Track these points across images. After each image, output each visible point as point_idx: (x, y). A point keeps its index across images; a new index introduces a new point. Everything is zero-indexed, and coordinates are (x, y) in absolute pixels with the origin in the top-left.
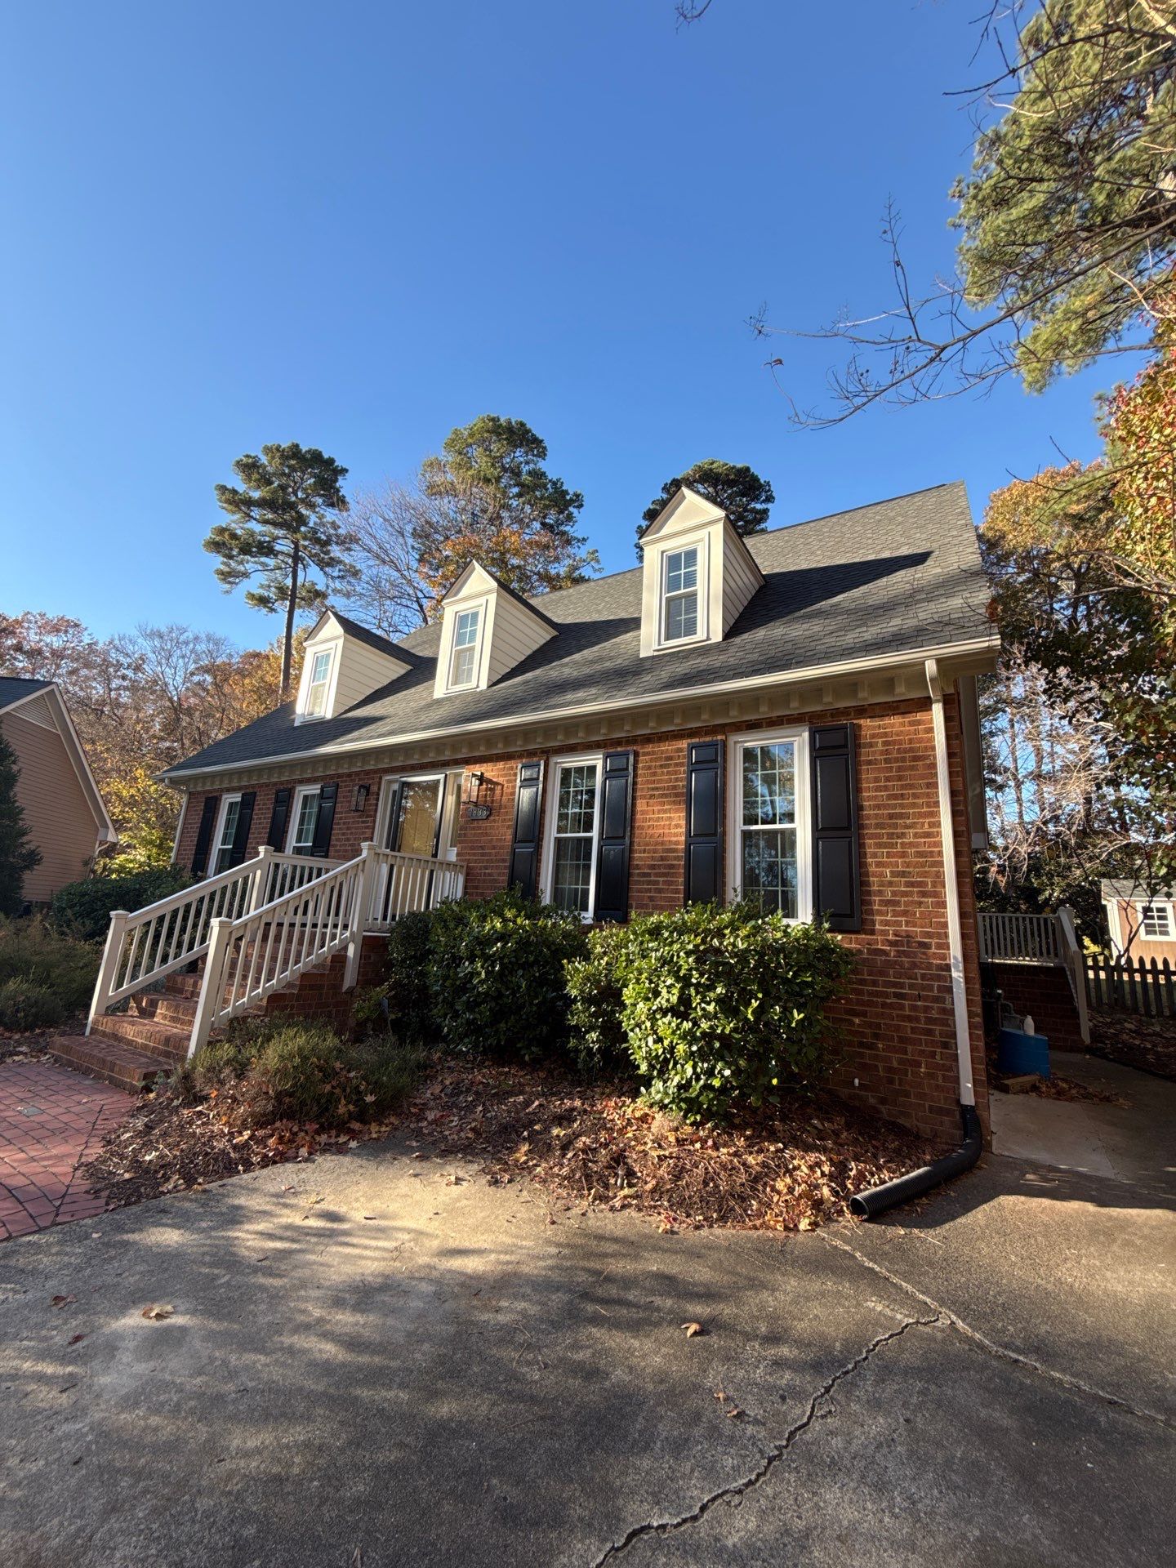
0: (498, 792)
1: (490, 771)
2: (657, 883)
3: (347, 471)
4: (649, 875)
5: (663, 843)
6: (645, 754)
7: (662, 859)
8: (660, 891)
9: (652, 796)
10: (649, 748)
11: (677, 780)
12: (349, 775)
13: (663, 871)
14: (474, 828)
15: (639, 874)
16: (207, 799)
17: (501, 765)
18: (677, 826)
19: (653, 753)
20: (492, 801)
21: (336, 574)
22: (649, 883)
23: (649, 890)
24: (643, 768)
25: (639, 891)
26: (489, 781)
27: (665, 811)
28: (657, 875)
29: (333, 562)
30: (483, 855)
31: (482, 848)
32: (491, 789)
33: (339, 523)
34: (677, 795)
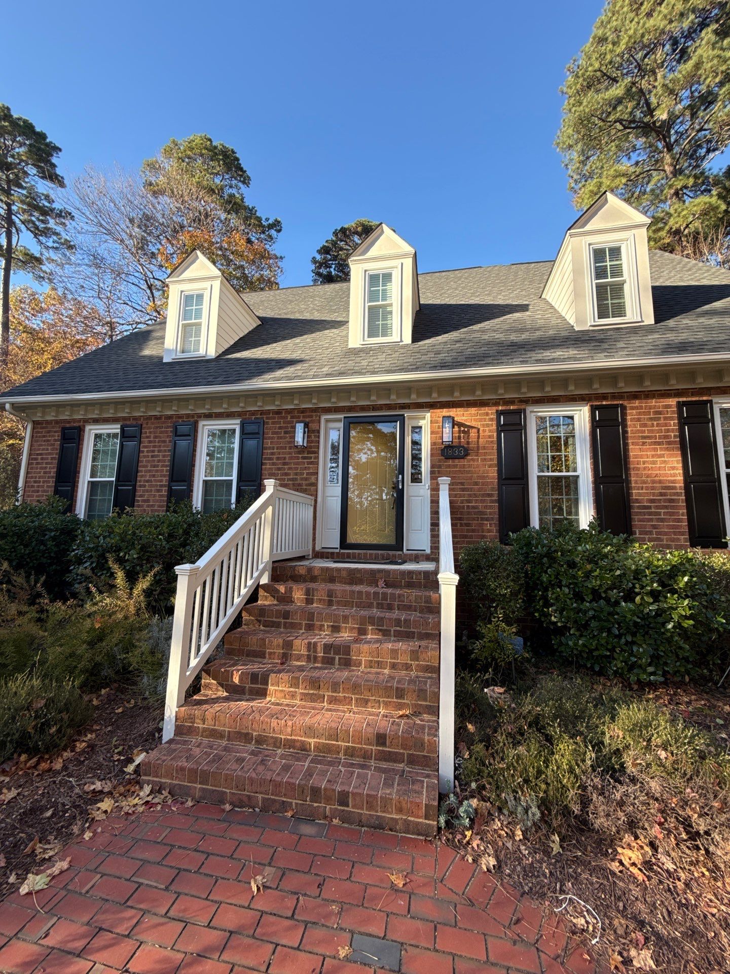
0: (473, 433)
1: (461, 415)
2: (659, 514)
3: (60, 150)
4: (649, 507)
5: (660, 482)
6: (632, 408)
7: (661, 494)
8: (662, 520)
9: (644, 444)
10: (637, 403)
11: (668, 431)
12: (278, 412)
13: (663, 504)
14: (449, 466)
15: (639, 507)
16: (64, 429)
17: (473, 410)
18: (673, 468)
19: (641, 407)
20: (468, 443)
21: (50, 244)
22: (650, 514)
23: (651, 520)
24: (632, 420)
25: (640, 520)
26: (460, 425)
27: (660, 456)
28: (657, 507)
29: (47, 232)
30: (463, 490)
31: (462, 484)
32: (464, 432)
33: (53, 196)
34: (669, 443)
